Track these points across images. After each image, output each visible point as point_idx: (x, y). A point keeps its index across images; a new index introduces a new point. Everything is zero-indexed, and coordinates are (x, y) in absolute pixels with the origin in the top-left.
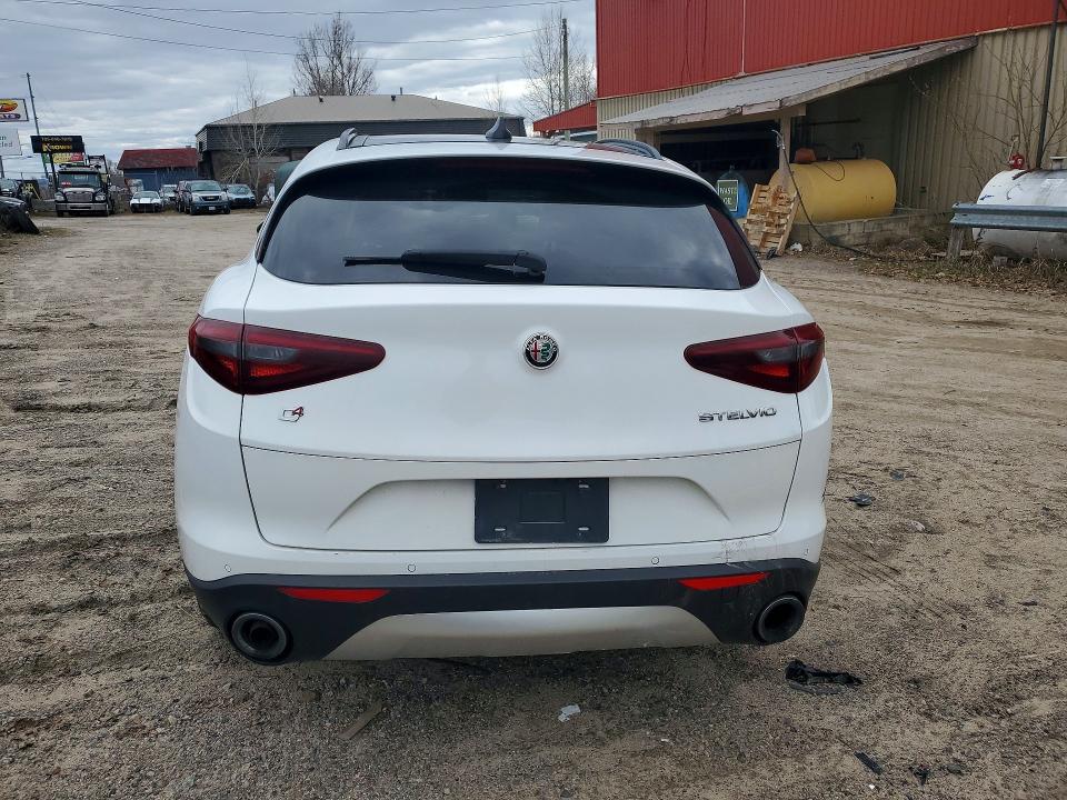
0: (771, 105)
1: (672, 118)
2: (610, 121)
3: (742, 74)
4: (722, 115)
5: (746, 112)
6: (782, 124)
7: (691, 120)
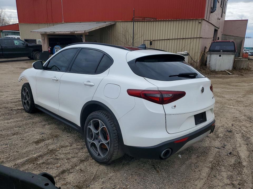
0: (83, 32)
1: (54, 32)
2: (34, 31)
3: (63, 22)
4: (69, 33)
5: (75, 33)
6: (83, 36)
7: (60, 33)
